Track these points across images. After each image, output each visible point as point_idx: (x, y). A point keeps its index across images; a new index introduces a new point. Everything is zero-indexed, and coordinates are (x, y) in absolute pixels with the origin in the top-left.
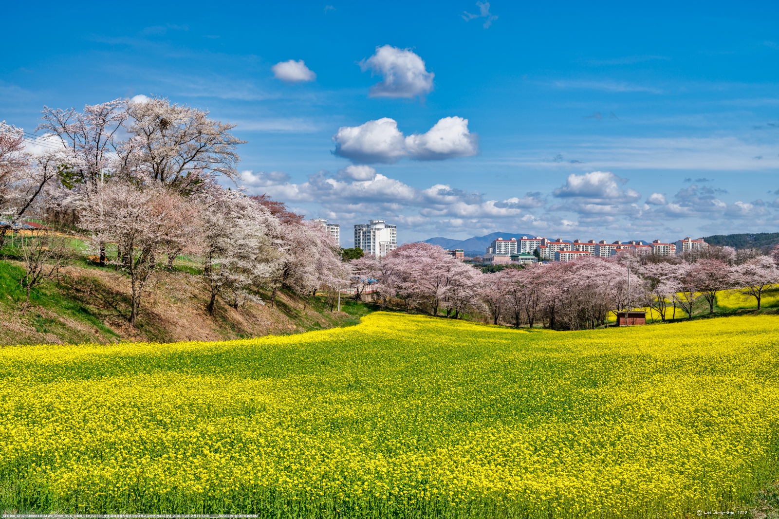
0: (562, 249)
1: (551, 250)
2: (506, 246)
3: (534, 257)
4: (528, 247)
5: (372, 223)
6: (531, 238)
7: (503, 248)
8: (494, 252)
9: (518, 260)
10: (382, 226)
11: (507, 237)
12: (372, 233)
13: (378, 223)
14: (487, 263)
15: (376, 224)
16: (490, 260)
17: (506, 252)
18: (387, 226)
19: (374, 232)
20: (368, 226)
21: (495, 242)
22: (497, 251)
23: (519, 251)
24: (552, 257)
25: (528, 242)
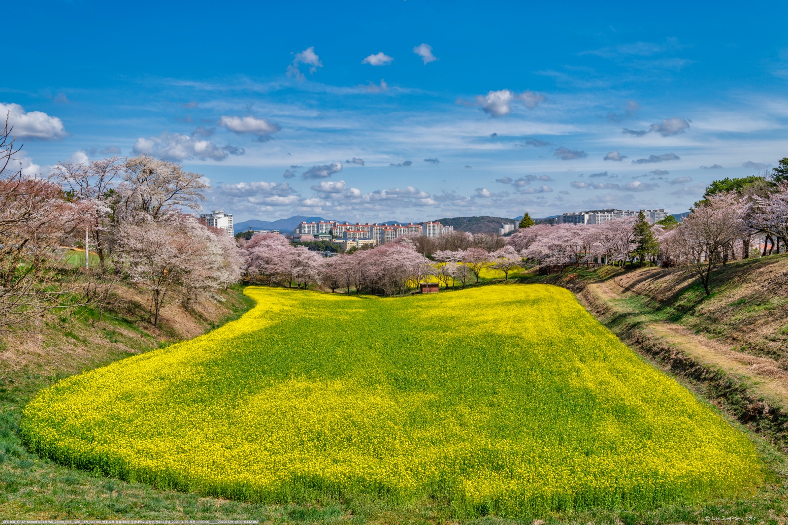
0: (348, 230)
1: (341, 230)
2: (309, 228)
3: (329, 235)
4: (325, 228)
5: (214, 213)
6: (326, 222)
7: (307, 229)
8: (300, 232)
9: (318, 238)
10: (222, 215)
11: (310, 220)
12: (214, 220)
13: (219, 213)
14: (297, 240)
15: (217, 214)
16: (298, 238)
17: (309, 233)
18: (225, 215)
19: (216, 220)
20: (211, 215)
21: (300, 225)
22: (303, 231)
23: (318, 231)
24: (342, 235)
25: (324, 224)
